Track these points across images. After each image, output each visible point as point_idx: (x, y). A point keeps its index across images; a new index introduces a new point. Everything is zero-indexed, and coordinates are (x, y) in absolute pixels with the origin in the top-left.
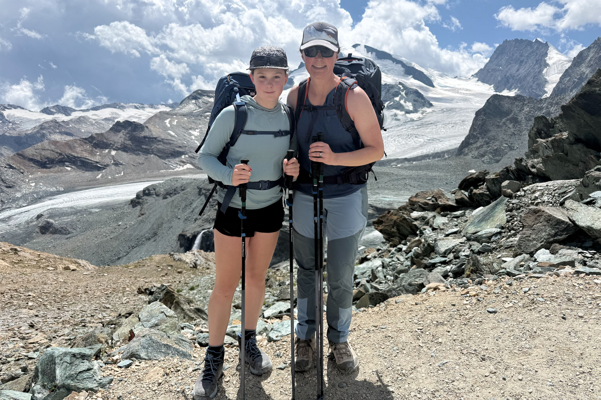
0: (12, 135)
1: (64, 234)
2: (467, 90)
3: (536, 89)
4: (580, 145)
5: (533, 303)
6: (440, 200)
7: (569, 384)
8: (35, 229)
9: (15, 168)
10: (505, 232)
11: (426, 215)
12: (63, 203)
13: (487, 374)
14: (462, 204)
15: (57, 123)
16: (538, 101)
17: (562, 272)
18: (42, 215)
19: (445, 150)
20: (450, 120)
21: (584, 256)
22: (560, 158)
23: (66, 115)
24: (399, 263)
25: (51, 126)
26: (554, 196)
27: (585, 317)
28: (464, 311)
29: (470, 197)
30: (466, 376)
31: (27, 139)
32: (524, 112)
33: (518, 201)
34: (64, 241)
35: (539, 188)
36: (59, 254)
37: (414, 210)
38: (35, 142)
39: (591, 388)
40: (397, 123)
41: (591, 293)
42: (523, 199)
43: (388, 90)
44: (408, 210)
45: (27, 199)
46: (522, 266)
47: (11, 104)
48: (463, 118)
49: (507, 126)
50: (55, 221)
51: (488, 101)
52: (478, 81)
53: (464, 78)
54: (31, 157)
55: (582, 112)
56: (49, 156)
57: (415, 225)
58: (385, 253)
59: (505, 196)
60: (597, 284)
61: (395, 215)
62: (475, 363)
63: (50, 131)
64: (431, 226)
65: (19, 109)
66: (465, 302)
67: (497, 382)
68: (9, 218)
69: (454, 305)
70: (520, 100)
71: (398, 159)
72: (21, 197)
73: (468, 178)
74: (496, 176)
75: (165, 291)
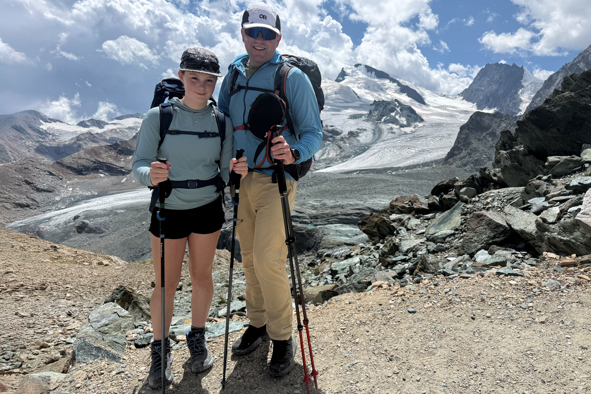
0: (52, 145)
1: (98, 233)
2: (454, 107)
3: (512, 108)
4: (531, 157)
5: (451, 303)
6: (415, 204)
7: (461, 385)
8: (72, 229)
9: (55, 175)
10: (458, 234)
11: (402, 218)
12: (97, 205)
13: (390, 375)
14: (433, 208)
15: (92, 135)
16: (514, 118)
17: (487, 273)
18: (78, 216)
19: (433, 160)
20: (438, 133)
21: (516, 257)
22: (515, 168)
23: (100, 128)
24: (374, 260)
25: (86, 138)
26: (503, 202)
27: (492, 317)
28: (388, 311)
29: (441, 202)
30: (371, 376)
31: (65, 149)
32: (501, 127)
33: (472, 206)
34: (98, 239)
35: (492, 194)
36: (94, 251)
37: (393, 213)
38: (72, 152)
39: (479, 389)
40: (393, 135)
41: (503, 294)
42: (477, 204)
43: (386, 106)
44: (388, 213)
45: (65, 202)
46: (460, 266)
47: (51, 118)
48: (449, 132)
49: (486, 139)
50: (90, 222)
51: (471, 117)
52: (463, 99)
53: (451, 97)
54: (69, 165)
55: (534, 127)
56: (85, 164)
57: (393, 226)
58: (366, 251)
59: (462, 201)
60: (511, 285)
61: (377, 217)
62: (383, 364)
63: (85, 142)
64: (406, 227)
65: (58, 123)
66: (391, 302)
67: (397, 383)
68: (49, 219)
69: (381, 305)
70: (498, 117)
71: (392, 168)
72: (60, 200)
73: (440, 185)
74: (463, 183)
75: (123, 292)
